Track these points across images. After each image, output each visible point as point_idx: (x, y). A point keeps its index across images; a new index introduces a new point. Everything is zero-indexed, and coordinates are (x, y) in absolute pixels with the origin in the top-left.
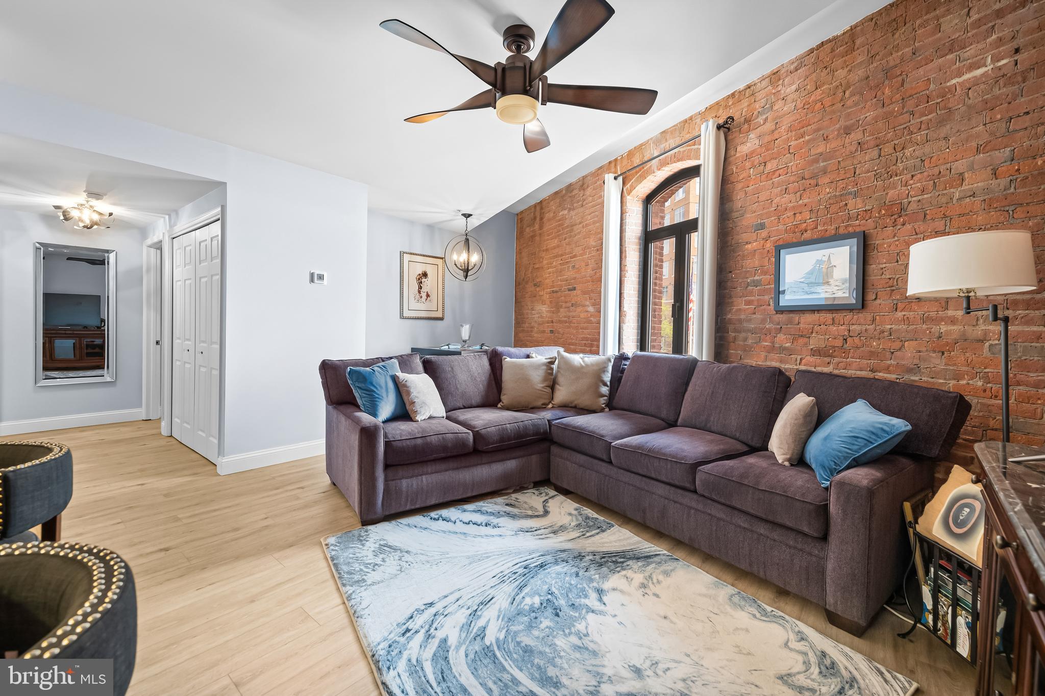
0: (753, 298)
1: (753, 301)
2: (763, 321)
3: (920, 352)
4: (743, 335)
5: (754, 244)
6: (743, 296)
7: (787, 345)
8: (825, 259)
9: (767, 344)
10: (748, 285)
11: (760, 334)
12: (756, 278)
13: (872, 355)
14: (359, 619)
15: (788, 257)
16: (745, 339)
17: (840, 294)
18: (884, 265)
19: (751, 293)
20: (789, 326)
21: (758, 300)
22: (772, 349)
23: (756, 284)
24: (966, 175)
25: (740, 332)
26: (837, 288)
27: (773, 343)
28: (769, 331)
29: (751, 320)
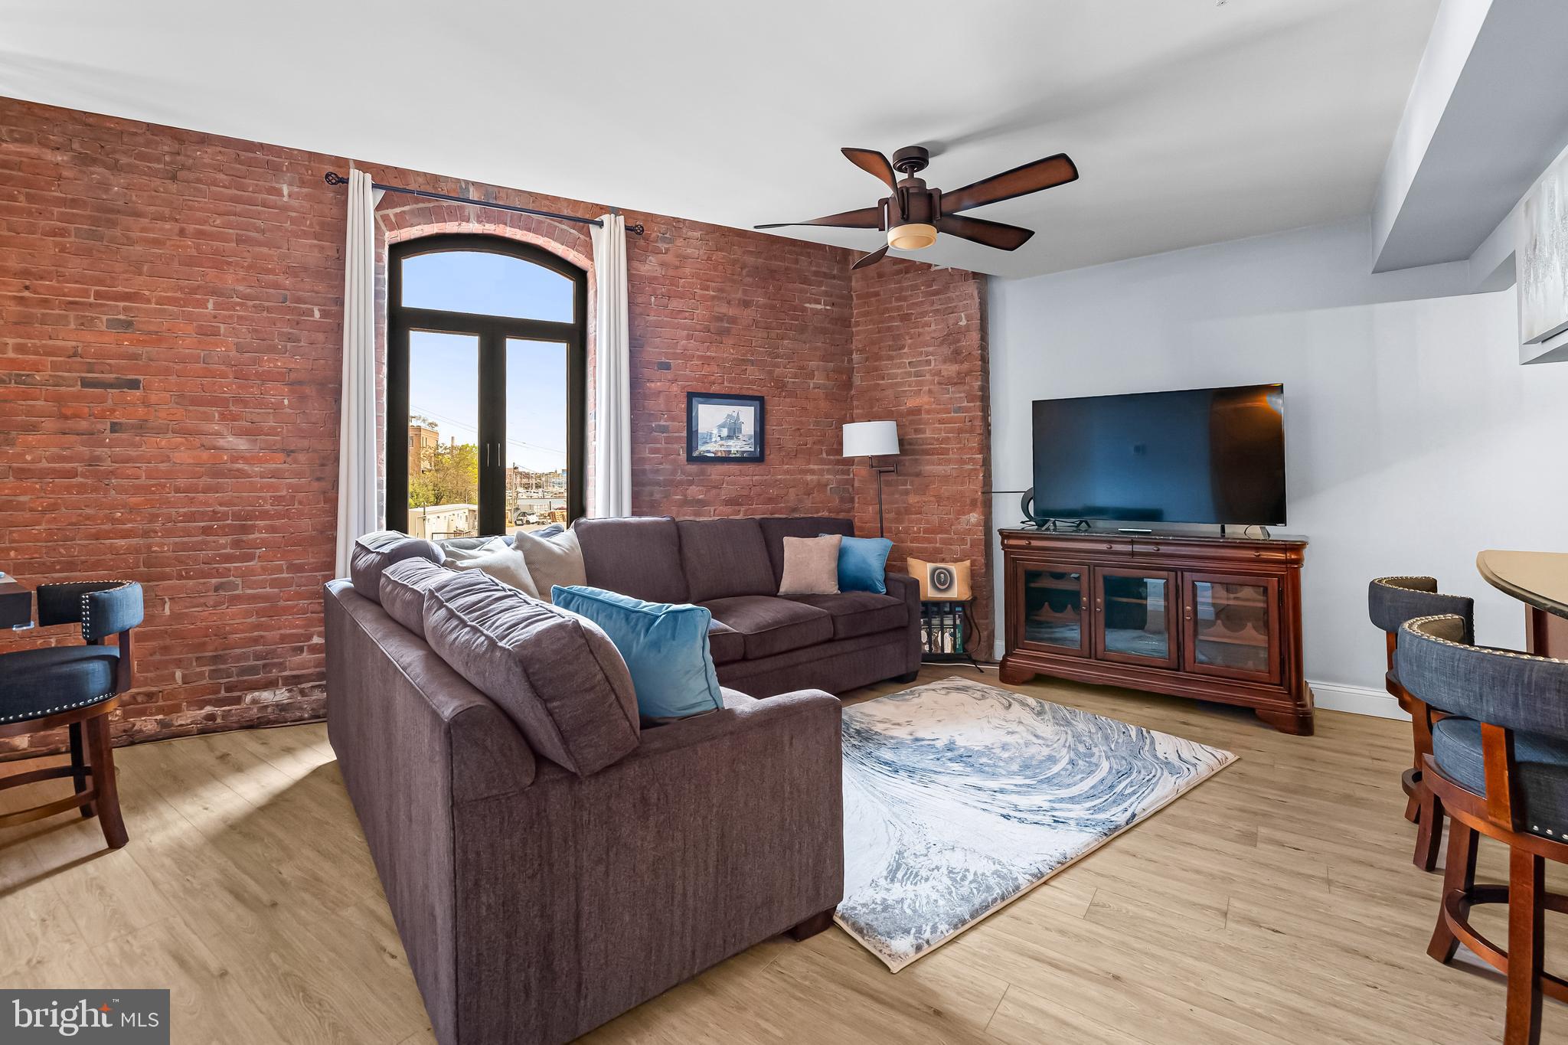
0: (659, 446)
1: (659, 449)
2: (674, 472)
3: (798, 495)
4: (648, 489)
5: (658, 384)
6: (647, 442)
7: (700, 497)
8: (735, 415)
9: (678, 497)
10: (652, 430)
11: (669, 486)
12: (662, 423)
13: (770, 500)
14: (1068, 856)
15: (700, 406)
16: (652, 494)
17: (747, 448)
18: (774, 428)
19: (656, 441)
20: (701, 478)
21: (666, 448)
22: (685, 502)
23: (664, 429)
24: (816, 373)
25: (644, 485)
26: (745, 443)
27: (685, 496)
28: (681, 483)
29: (658, 470)
